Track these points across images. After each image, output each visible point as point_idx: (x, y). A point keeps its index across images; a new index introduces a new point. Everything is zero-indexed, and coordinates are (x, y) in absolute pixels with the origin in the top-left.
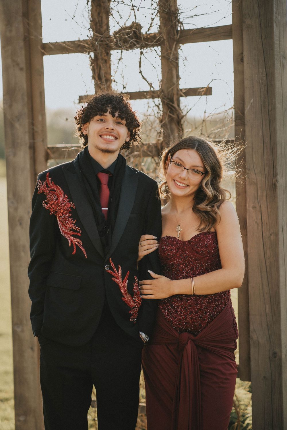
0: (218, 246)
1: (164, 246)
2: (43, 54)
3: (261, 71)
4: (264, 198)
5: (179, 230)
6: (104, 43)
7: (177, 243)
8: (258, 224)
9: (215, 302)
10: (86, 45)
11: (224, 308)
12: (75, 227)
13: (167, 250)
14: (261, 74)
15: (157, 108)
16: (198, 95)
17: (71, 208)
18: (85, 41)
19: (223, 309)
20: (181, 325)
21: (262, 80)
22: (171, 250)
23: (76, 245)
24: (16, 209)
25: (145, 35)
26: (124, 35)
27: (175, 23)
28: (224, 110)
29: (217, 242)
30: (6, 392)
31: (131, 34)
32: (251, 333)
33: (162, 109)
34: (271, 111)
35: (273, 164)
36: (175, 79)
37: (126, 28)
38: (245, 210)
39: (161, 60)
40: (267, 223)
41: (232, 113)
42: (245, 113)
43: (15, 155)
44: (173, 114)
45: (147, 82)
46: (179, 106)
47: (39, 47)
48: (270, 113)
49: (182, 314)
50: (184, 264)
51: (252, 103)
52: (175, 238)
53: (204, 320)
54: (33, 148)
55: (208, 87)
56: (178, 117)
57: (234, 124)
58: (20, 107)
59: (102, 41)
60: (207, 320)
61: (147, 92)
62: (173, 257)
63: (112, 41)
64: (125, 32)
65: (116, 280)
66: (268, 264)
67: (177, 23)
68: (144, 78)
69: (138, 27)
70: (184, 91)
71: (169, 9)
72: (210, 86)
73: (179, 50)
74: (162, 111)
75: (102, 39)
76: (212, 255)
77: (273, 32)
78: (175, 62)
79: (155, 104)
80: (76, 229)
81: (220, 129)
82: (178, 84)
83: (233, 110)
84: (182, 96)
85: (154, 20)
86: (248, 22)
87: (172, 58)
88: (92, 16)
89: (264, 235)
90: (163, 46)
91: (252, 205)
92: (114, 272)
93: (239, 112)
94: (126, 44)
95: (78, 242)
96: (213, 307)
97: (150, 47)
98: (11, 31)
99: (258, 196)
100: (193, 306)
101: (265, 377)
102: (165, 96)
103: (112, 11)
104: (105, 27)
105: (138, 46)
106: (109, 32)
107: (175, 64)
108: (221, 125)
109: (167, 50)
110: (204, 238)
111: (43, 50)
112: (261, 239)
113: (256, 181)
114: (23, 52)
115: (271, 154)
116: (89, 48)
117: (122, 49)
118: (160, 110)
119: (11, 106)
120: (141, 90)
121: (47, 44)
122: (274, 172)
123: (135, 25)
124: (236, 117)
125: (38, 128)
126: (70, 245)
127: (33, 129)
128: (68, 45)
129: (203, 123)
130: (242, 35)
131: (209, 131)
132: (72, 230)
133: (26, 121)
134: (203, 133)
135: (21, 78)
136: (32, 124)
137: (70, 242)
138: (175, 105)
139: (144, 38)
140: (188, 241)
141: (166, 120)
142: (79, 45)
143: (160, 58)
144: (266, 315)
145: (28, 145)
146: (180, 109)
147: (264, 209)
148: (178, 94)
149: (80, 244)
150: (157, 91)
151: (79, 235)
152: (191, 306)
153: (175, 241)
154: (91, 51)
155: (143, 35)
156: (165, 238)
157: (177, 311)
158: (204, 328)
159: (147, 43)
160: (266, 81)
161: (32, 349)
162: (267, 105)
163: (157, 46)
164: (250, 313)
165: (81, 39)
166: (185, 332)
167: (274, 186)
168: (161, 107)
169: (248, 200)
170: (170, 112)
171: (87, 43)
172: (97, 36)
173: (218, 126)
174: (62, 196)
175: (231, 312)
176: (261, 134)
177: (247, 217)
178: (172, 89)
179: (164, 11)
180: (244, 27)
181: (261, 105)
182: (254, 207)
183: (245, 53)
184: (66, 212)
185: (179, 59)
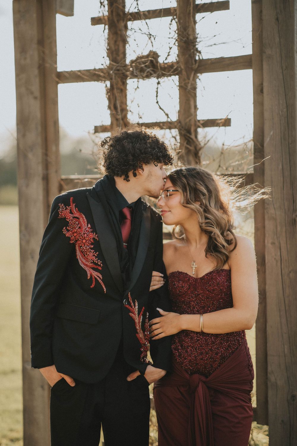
0: (231, 285)
1: (176, 282)
2: (58, 83)
3: (282, 103)
4: (284, 234)
5: (194, 266)
6: (120, 72)
7: (189, 280)
8: (277, 261)
9: (227, 343)
10: (102, 74)
11: (237, 348)
12: (97, 260)
13: (178, 286)
14: (281, 105)
15: (174, 139)
16: (217, 126)
17: (94, 239)
18: (100, 70)
19: (236, 350)
20: (192, 367)
21: (282, 112)
22: (183, 287)
23: (96, 279)
24: (28, 242)
25: (163, 64)
26: (140, 64)
27: (193, 52)
28: (243, 143)
29: (231, 281)
30: (17, 432)
31: (147, 63)
32: (268, 375)
33: (179, 141)
34: (291, 144)
35: (293, 199)
36: (193, 110)
37: (143, 57)
38: (264, 246)
39: (179, 90)
40: (286, 260)
41: (251, 145)
42: (265, 145)
43: (27, 186)
44: (191, 146)
45: (164, 112)
46: (196, 137)
47: (54, 76)
48: (290, 146)
49: (192, 354)
50: (195, 302)
51: (271, 136)
52: (186, 274)
53: (215, 361)
54: (46, 179)
55: (227, 118)
56: (195, 148)
57: (252, 157)
58: (34, 137)
59: (118, 70)
60: (218, 361)
61: (163, 123)
62: (184, 294)
63: (128, 70)
64: (142, 61)
65: (133, 315)
66: (287, 302)
67: (195, 52)
68: (160, 108)
69: (155, 56)
70: (202, 122)
71: (188, 38)
72: (229, 117)
73: (198, 80)
74: (180, 143)
75: (118, 68)
76: (224, 294)
77: (294, 63)
78: (193, 93)
79: (172, 136)
80: (98, 262)
81: (239, 161)
82: (196, 115)
83: (252, 143)
84: (199, 127)
85: (172, 49)
86: (268, 51)
87: (190, 88)
88: (109, 44)
89: (283, 272)
90: (180, 75)
91: (270, 241)
92: (132, 307)
93: (258, 144)
94: (142, 74)
95: (98, 276)
96: (225, 347)
97: (167, 77)
98: (25, 59)
99: (277, 231)
100: (204, 346)
101: (283, 421)
102: (182, 127)
103: (128, 39)
104: (121, 56)
105: (155, 75)
106: (125, 61)
107: (193, 94)
108: (240, 157)
109: (184, 80)
110: (217, 276)
111: (58, 78)
112: (280, 277)
113: (276, 216)
114: (37, 80)
115: (291, 188)
116: (104, 77)
117: (138, 78)
118: (177, 142)
119: (24, 136)
120: (158, 121)
121: (62, 72)
122: (293, 206)
123: (152, 54)
124: (255, 149)
125: (52, 158)
126: (89, 278)
127: (46, 160)
128: (83, 74)
129: (221, 156)
130: (262, 65)
131: (227, 164)
132: (93, 263)
133: (39, 151)
134: (221, 165)
135: (35, 107)
136: (46, 154)
137: (89, 275)
138: (193, 136)
139: (161, 68)
140: (200, 278)
141: (183, 151)
142: (95, 74)
143: (178, 88)
144: (285, 356)
145: (41, 176)
146: (197, 140)
147: (283, 245)
148: (195, 125)
149: (100, 279)
150: (174, 122)
151: (100, 268)
152: (202, 347)
153: (187, 278)
154: (106, 79)
155: (160, 64)
156: (176, 273)
157: (187, 352)
158: (216, 370)
159: (164, 72)
160: (286, 113)
161: (42, 387)
162: (287, 138)
163: (175, 75)
164: (268, 353)
165: (97, 68)
166: (197, 373)
167: (294, 222)
168: (178, 138)
169: (267, 235)
170: (187, 144)
171: (102, 72)
172: (113, 65)
173: (236, 158)
174: (85, 225)
175: (245, 353)
176: (280, 167)
177: (266, 254)
178: (190, 120)
179: (181, 40)
180: (264, 57)
181: (281, 137)
182: (273, 243)
183: (265, 84)
184: (88, 243)
185: (197, 89)
